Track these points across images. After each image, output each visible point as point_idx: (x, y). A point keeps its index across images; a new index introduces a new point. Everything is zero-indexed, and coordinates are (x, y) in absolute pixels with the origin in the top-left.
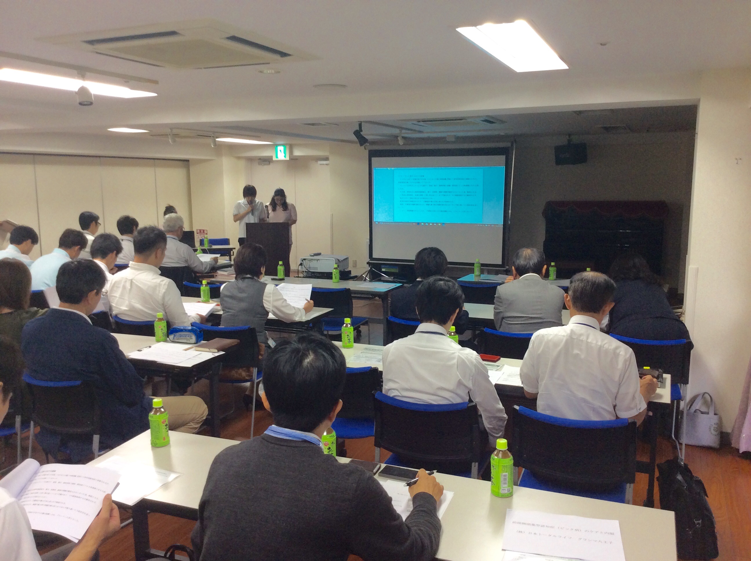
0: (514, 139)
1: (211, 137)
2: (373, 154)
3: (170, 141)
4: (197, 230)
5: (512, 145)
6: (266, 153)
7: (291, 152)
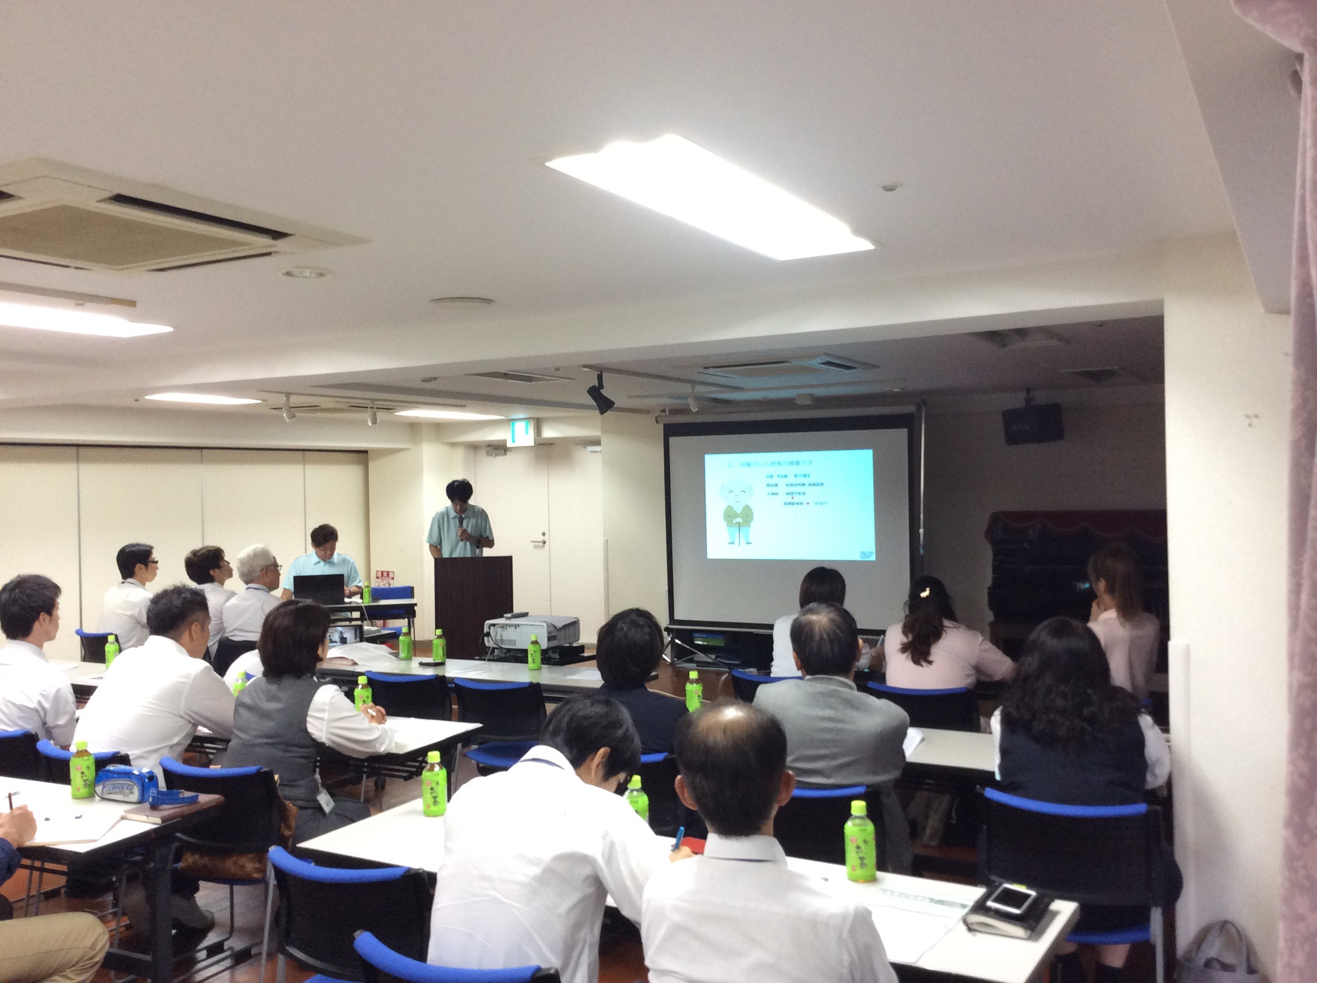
0: (922, 398)
1: (368, 407)
2: (671, 431)
3: (284, 415)
4: (377, 572)
5: (919, 409)
6: (496, 436)
7: (538, 431)
